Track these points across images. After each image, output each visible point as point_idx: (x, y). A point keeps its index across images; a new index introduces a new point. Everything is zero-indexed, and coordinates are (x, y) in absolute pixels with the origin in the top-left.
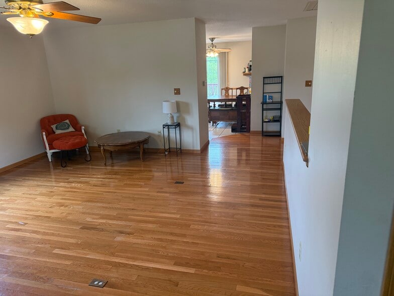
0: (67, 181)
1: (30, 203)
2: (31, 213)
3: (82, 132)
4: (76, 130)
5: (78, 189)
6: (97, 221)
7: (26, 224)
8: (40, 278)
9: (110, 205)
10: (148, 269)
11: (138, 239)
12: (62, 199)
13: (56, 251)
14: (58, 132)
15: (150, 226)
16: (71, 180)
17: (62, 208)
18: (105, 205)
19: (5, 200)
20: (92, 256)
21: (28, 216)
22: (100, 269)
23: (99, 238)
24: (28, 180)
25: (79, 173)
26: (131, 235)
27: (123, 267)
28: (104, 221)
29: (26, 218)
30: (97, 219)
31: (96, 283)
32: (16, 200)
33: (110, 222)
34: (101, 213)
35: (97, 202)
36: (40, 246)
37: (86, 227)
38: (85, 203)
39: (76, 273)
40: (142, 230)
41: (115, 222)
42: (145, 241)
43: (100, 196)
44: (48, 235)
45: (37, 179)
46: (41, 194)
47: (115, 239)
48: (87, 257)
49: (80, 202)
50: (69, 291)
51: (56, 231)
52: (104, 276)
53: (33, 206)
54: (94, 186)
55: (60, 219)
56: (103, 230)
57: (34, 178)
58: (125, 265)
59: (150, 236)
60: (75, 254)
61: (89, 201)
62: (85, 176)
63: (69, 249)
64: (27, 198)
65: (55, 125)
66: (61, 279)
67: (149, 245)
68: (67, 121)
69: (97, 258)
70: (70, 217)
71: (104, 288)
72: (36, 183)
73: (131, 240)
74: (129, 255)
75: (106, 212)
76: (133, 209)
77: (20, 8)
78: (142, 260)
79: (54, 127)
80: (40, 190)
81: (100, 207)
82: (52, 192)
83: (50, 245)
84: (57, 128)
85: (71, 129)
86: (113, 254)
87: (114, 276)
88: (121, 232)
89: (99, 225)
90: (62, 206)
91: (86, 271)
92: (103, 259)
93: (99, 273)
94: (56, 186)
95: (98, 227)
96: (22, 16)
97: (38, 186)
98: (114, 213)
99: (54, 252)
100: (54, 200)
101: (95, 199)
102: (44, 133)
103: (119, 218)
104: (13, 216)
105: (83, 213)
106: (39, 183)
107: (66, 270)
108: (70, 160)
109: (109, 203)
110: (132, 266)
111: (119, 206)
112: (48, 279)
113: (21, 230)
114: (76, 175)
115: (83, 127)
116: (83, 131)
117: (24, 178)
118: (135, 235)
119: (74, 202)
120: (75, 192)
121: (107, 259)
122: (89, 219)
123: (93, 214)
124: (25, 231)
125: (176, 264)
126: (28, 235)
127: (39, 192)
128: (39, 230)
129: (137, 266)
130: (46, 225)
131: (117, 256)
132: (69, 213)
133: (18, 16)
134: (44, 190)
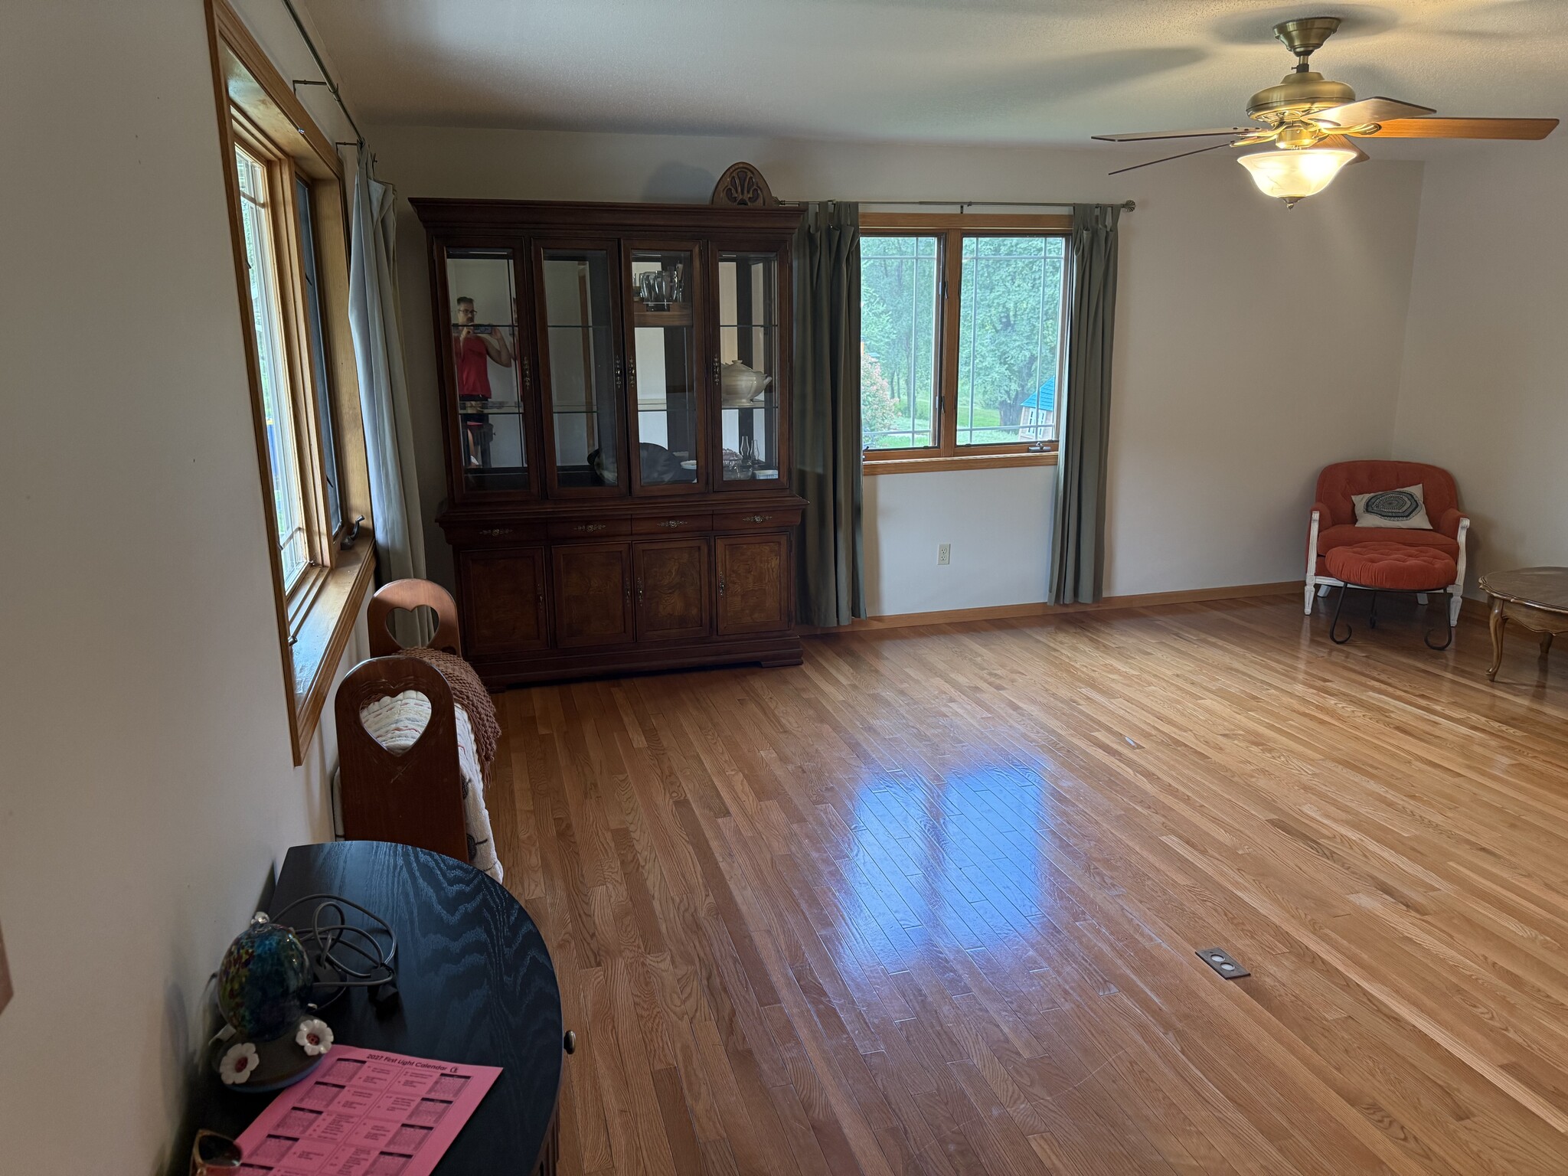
0: (1320, 683)
1: (1178, 702)
2: (1167, 728)
3: (1455, 538)
4: (1437, 525)
5: (1340, 718)
6: (1334, 826)
7: (1140, 747)
8: (1098, 874)
9: (1410, 805)
10: (1396, 1020)
11: (1429, 933)
12: (1271, 727)
13: (1171, 841)
14: (1367, 521)
15: (1512, 926)
16: (1335, 685)
17: (1254, 749)
18: (1391, 795)
19: (1125, 675)
20: (1253, 899)
21: (1154, 732)
22: (1252, 937)
23: (1304, 868)
24: (1214, 645)
25: (1375, 674)
26: (1413, 914)
27: (1319, 971)
28: (1353, 835)
29: (1147, 736)
30: (1335, 820)
31: (1217, 959)
32: (1150, 684)
33: (1373, 846)
34: (1363, 810)
35: (1372, 776)
36: (1139, 809)
37: (1288, 827)
38: (1330, 765)
39: (1182, 909)
40: (1468, 921)
41: (1387, 854)
42: (1453, 953)
43: (1395, 764)
44: (1176, 797)
45: (1237, 649)
46: (1222, 694)
47: (1352, 898)
48: (1239, 894)
49: (1318, 756)
50: (1142, 934)
51: (1202, 797)
52: (1250, 959)
53: (1183, 714)
54: (1397, 728)
55: (1228, 774)
56: (1331, 855)
57: (1230, 647)
58: (1329, 971)
59: (1480, 950)
60: (1210, 871)
61: (1346, 764)
62: (1390, 690)
63: (1204, 852)
64: (1180, 688)
65: (1367, 496)
66: (1141, 902)
67: (1454, 969)
68: (1417, 490)
69: (1263, 911)
70: (1262, 783)
71: (1231, 983)
72: (1227, 659)
73: (1406, 925)
74: (1365, 957)
75: (1381, 817)
76: (1483, 849)
77: (1281, 123)
78: (1398, 991)
79: (1360, 501)
80: (1224, 681)
81: (1371, 794)
82: (1255, 698)
83: (1163, 820)
84: (1368, 508)
85: (1420, 520)
86: (1314, 928)
87: (1279, 975)
88: (1387, 890)
89: (1333, 838)
90: (1257, 744)
91: (1210, 921)
92: (1276, 920)
93: (1242, 943)
94: (1276, 688)
95: (1322, 841)
96: (1281, 145)
97: (1230, 670)
98: (1407, 831)
99: (1164, 838)
100: (1244, 720)
101: (1372, 766)
102: (1316, 516)
103: (1414, 849)
104: (1122, 720)
105: (1306, 788)
106: (1236, 665)
107: (1164, 892)
108: (1373, 626)
109: (1413, 797)
110: (1348, 985)
111: (1438, 819)
112: (1114, 885)
113: (1120, 754)
114: (1363, 679)
115: (1466, 523)
116: (1462, 537)
117: (1203, 636)
118: (1426, 918)
119: (1300, 748)
120: (1322, 722)
121: (1287, 927)
122: (1309, 810)
123: (1334, 803)
124: (1129, 763)
125: (1509, 1068)
126: (1128, 773)
127: (1218, 685)
128: (1160, 775)
129: (1365, 993)
130: (1186, 772)
131: (1325, 939)
132: (1263, 771)
133: (1271, 146)
134: (1235, 687)
